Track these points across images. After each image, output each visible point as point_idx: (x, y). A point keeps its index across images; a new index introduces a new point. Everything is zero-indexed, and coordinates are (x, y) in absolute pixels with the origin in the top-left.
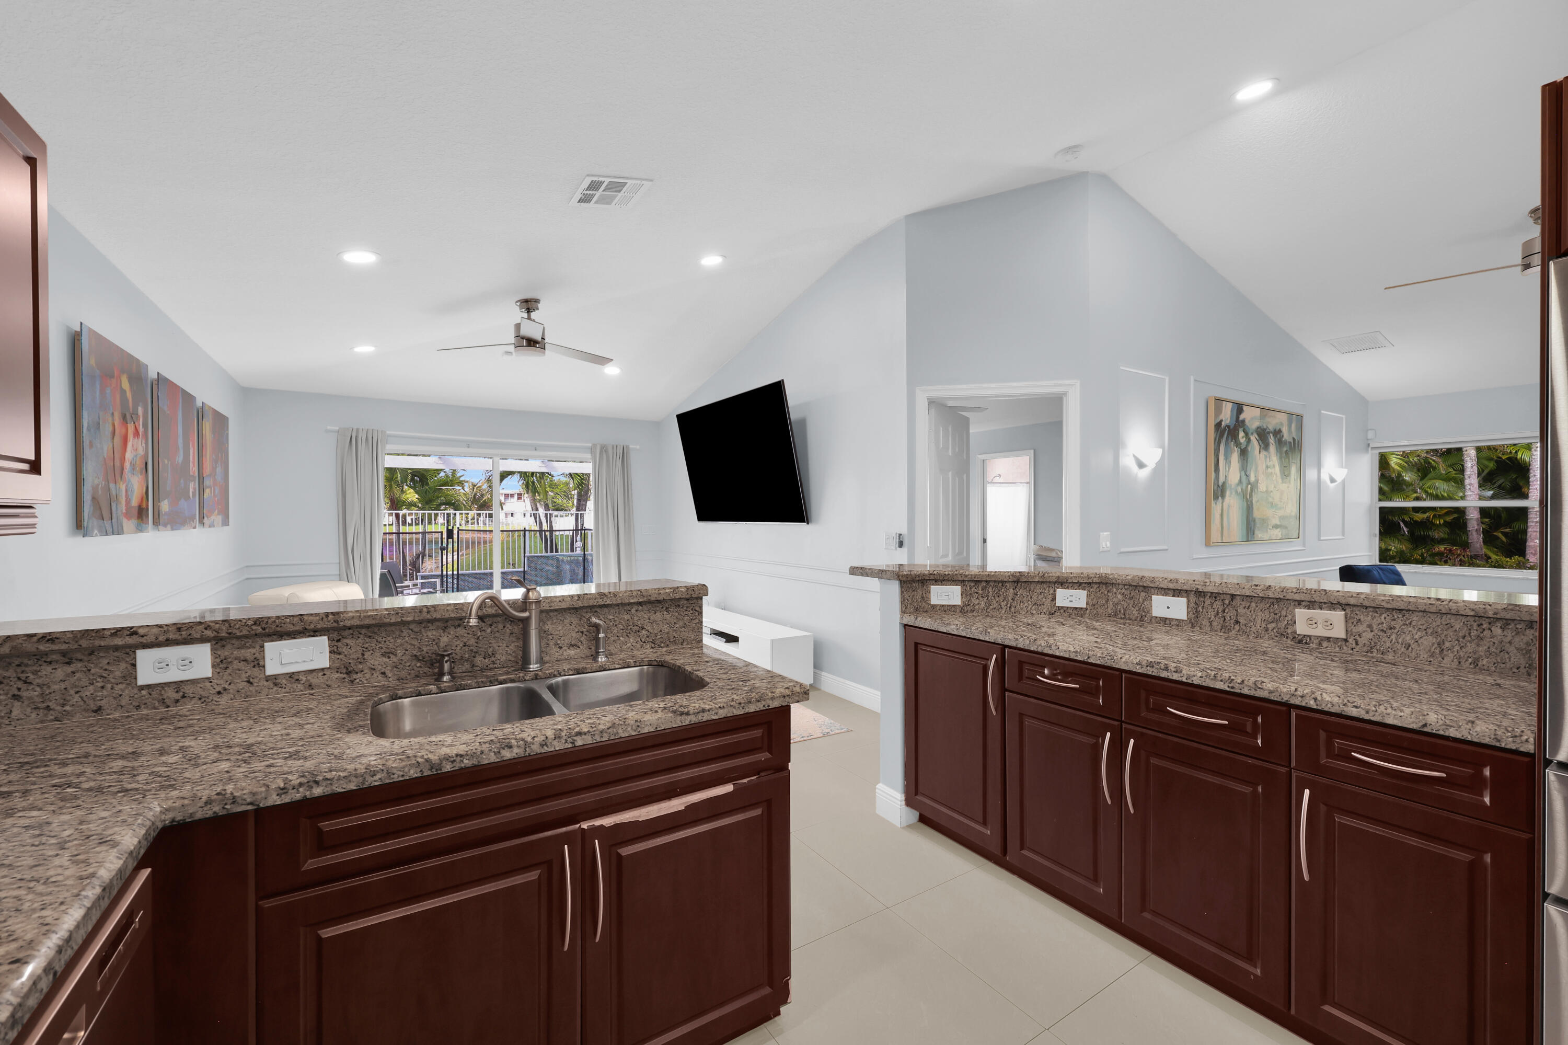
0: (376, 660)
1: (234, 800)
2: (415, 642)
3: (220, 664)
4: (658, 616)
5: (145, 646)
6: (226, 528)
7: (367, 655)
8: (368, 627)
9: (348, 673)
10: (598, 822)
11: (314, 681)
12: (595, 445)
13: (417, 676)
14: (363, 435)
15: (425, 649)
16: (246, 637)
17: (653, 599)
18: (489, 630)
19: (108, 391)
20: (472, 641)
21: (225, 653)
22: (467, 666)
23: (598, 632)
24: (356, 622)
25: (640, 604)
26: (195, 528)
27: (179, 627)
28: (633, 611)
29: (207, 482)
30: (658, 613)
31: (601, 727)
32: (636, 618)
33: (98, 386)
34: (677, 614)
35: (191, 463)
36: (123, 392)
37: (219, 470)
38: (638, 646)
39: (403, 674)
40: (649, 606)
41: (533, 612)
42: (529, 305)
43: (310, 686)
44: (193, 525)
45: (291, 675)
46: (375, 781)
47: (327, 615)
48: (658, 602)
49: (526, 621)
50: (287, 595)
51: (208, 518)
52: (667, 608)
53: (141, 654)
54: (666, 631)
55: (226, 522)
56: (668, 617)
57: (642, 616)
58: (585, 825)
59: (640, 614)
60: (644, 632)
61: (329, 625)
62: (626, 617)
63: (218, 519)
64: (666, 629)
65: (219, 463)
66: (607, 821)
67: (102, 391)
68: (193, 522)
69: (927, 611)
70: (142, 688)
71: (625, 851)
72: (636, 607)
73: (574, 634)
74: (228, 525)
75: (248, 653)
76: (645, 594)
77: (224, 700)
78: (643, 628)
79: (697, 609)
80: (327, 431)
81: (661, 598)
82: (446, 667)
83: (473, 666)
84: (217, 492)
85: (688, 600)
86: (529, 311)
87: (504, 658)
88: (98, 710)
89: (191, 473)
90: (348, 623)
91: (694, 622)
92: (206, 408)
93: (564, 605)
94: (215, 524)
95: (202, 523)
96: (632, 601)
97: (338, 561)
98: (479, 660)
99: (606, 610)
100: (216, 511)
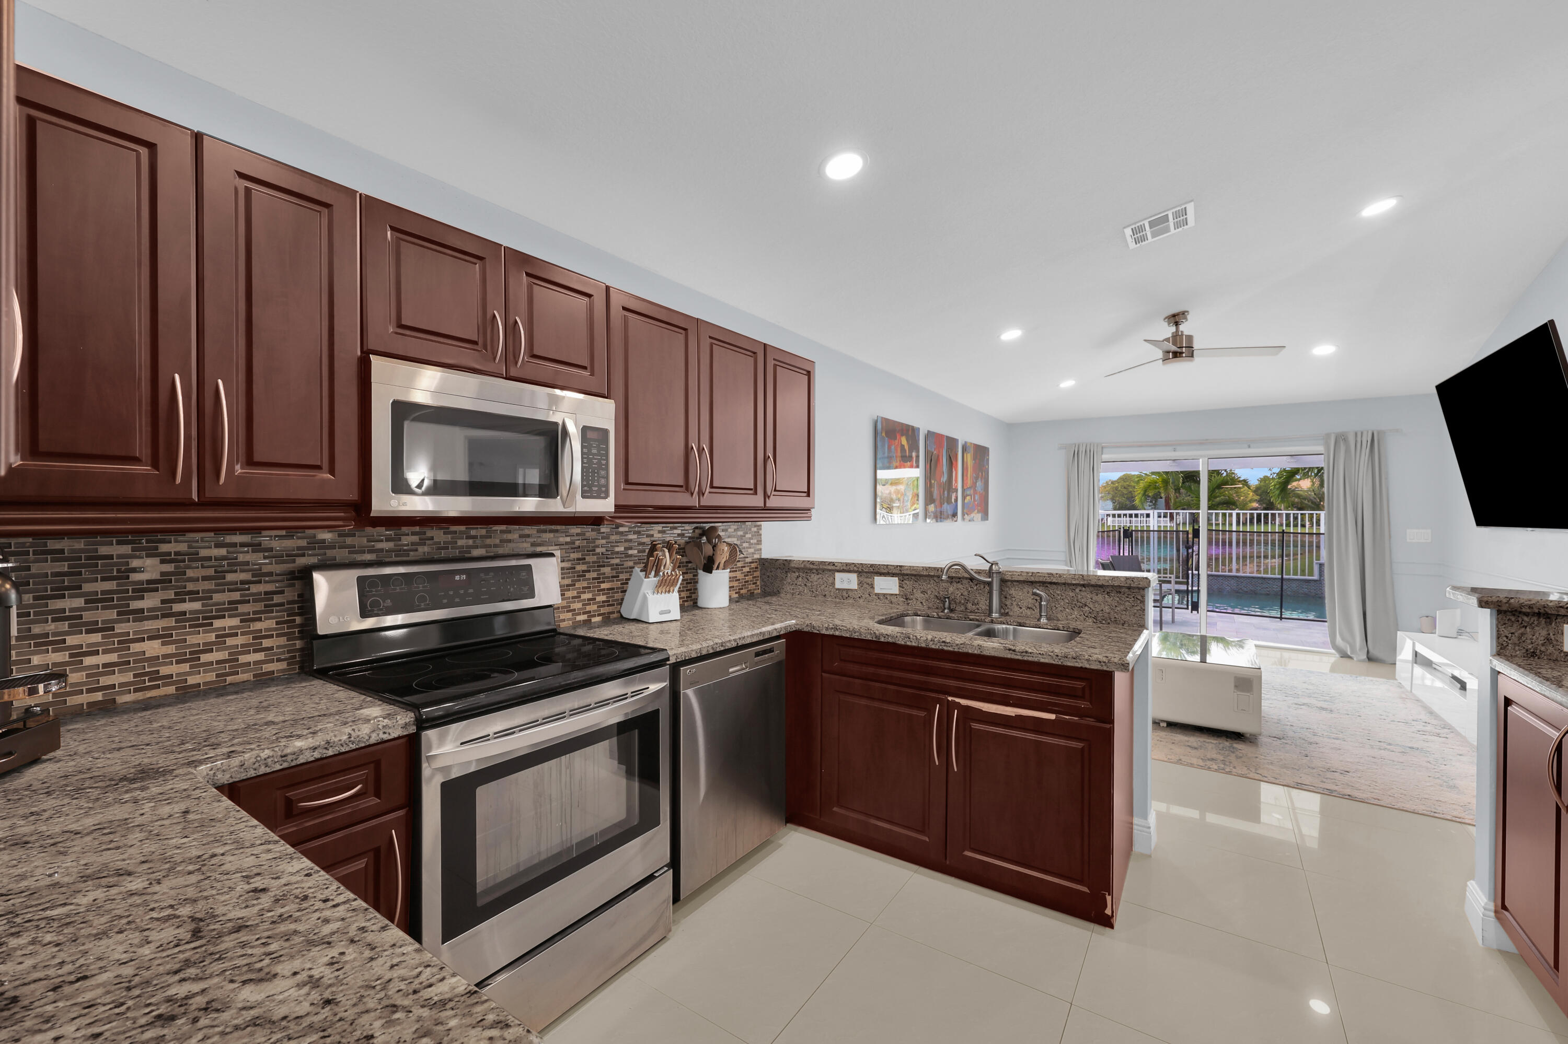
0: (918, 595)
1: (814, 627)
2: (936, 588)
3: (860, 584)
4: (1100, 598)
5: (839, 571)
6: (985, 522)
7: (915, 590)
8: (915, 575)
9: (907, 599)
10: (957, 700)
11: (893, 600)
12: (1328, 435)
13: (937, 608)
15: (941, 593)
16: (868, 572)
17: (1093, 583)
18: (975, 588)
19: (893, 447)
20: (966, 593)
21: (862, 579)
22: (963, 608)
23: (1041, 601)
24: (909, 572)
25: (1083, 585)
27: (847, 564)
28: (1077, 590)
29: (968, 492)
30: (1100, 596)
31: (957, 642)
32: (1079, 597)
33: (886, 446)
34: (1118, 599)
35: (953, 481)
36: (903, 446)
37: (979, 484)
38: (1082, 618)
39: (931, 605)
40: (1092, 589)
41: (995, 579)
42: (1176, 319)
43: (891, 602)
44: (955, 519)
45: (884, 595)
46: (856, 636)
47: (897, 566)
48: (1102, 586)
49: (990, 584)
51: (967, 515)
52: (1108, 593)
53: (837, 574)
54: (1108, 611)
55: (985, 518)
56: (1109, 600)
57: (1086, 596)
58: (950, 699)
59: (1083, 594)
60: (1087, 608)
61: (897, 572)
62: (1071, 594)
63: (977, 516)
64: (1107, 609)
65: (980, 479)
66: (964, 702)
67: (889, 448)
69: (1557, 660)
70: (837, 589)
71: (976, 726)
72: (1080, 588)
73: (1030, 600)
74: (988, 520)
75: (869, 581)
76: (1085, 578)
77: (861, 601)
78: (1086, 605)
79: (1139, 597)
80: (1058, 450)
81: (1100, 583)
82: (947, 604)
83: (966, 609)
85: (1129, 588)
86: (1177, 324)
87: (984, 607)
88: (825, 596)
89: (954, 487)
90: (905, 572)
91: (1136, 608)
92: (968, 444)
93: (1021, 578)
94: (975, 519)
95: (963, 518)
96: (1074, 582)
98: (969, 605)
99: (1055, 586)
100: (976, 511)
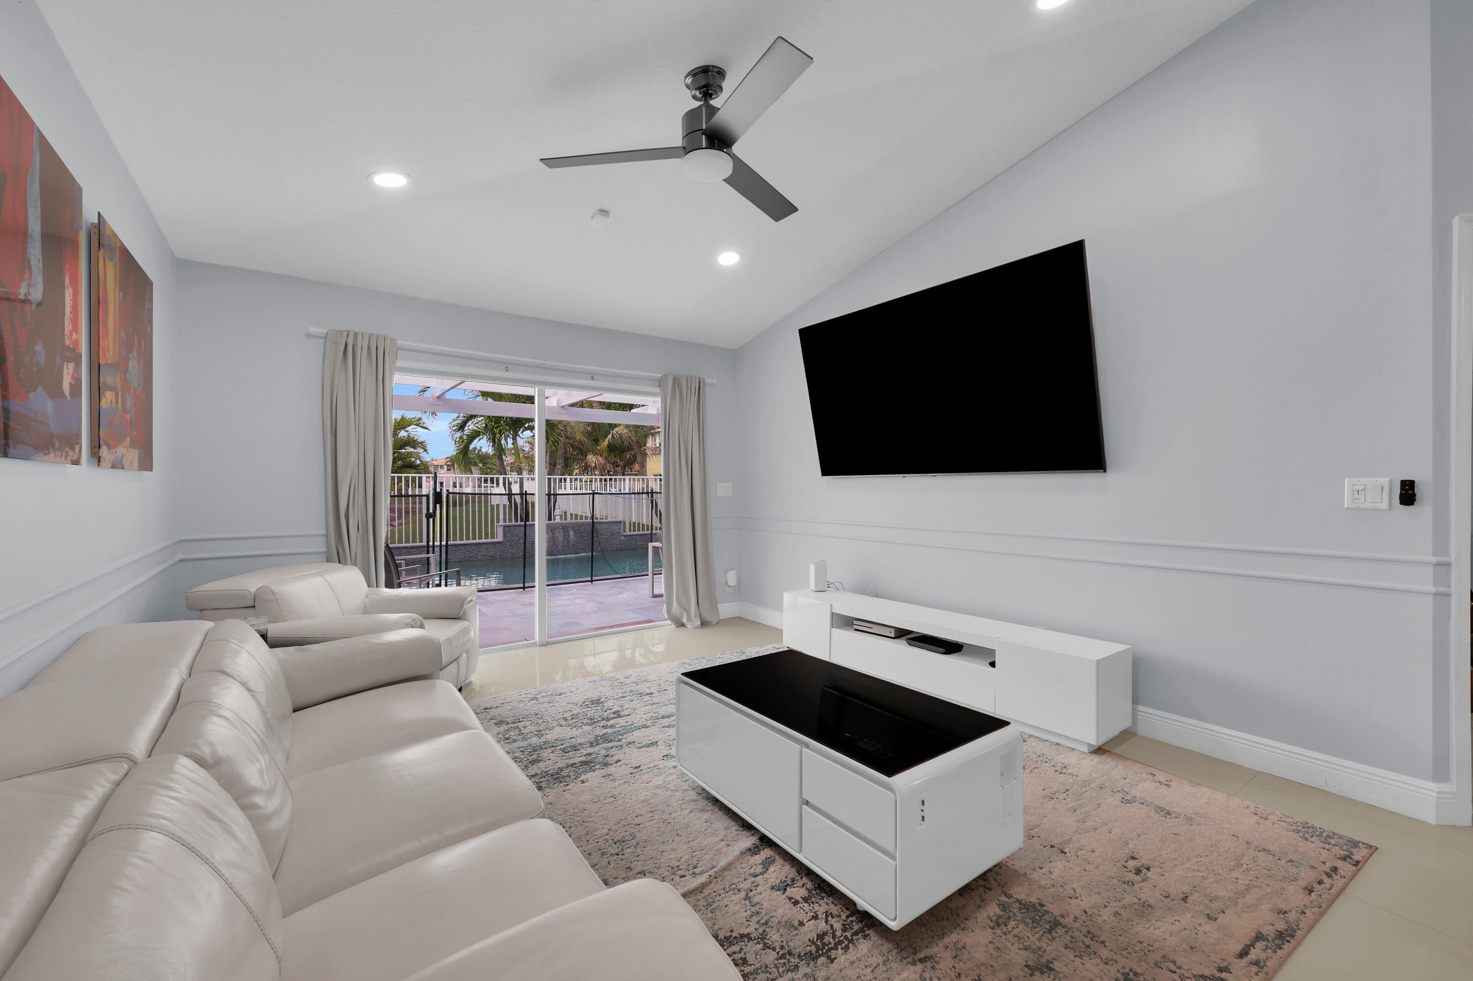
6: (146, 473)
12: (666, 376)
14: (363, 343)
26: (76, 462)
29: (108, 378)
35: (67, 322)
44: (73, 455)
50: (253, 590)
51: (109, 448)
55: (146, 463)
63: (133, 456)
65: (135, 353)
68: (73, 449)
74: (151, 470)
80: (309, 336)
84: (129, 403)
89: (67, 342)
92: (107, 232)
94: (126, 463)
95: (96, 457)
97: (324, 532)
100: (128, 440)
